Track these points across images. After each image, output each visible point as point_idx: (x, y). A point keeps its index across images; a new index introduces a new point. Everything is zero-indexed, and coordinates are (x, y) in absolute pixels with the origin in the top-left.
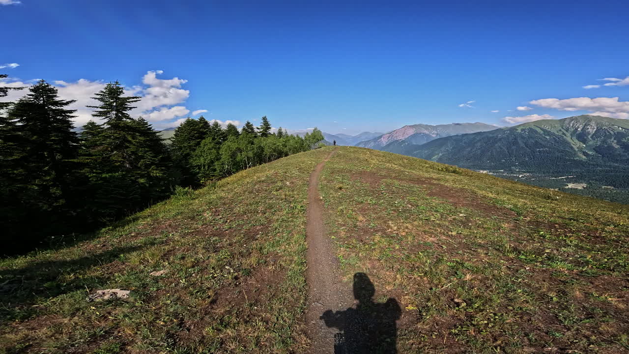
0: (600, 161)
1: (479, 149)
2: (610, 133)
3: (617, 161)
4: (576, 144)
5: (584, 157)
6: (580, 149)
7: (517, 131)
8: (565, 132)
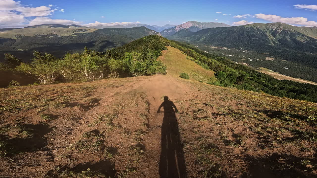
0: (281, 47)
1: (224, 36)
2: (288, 33)
3: (288, 47)
4: (271, 37)
5: (273, 44)
6: (272, 40)
7: (245, 28)
8: (267, 30)
